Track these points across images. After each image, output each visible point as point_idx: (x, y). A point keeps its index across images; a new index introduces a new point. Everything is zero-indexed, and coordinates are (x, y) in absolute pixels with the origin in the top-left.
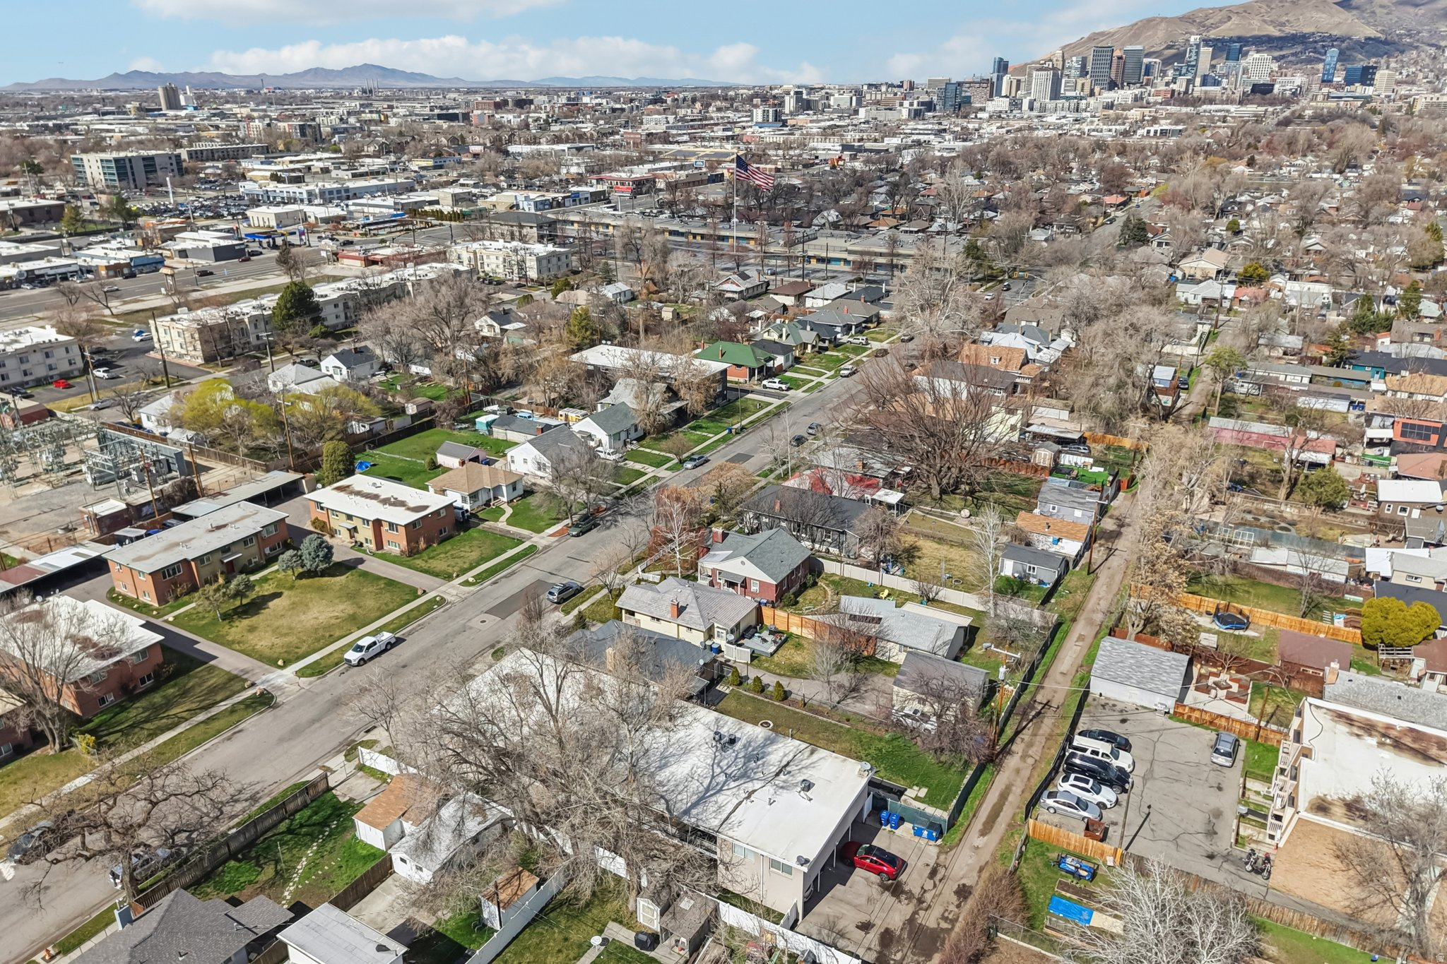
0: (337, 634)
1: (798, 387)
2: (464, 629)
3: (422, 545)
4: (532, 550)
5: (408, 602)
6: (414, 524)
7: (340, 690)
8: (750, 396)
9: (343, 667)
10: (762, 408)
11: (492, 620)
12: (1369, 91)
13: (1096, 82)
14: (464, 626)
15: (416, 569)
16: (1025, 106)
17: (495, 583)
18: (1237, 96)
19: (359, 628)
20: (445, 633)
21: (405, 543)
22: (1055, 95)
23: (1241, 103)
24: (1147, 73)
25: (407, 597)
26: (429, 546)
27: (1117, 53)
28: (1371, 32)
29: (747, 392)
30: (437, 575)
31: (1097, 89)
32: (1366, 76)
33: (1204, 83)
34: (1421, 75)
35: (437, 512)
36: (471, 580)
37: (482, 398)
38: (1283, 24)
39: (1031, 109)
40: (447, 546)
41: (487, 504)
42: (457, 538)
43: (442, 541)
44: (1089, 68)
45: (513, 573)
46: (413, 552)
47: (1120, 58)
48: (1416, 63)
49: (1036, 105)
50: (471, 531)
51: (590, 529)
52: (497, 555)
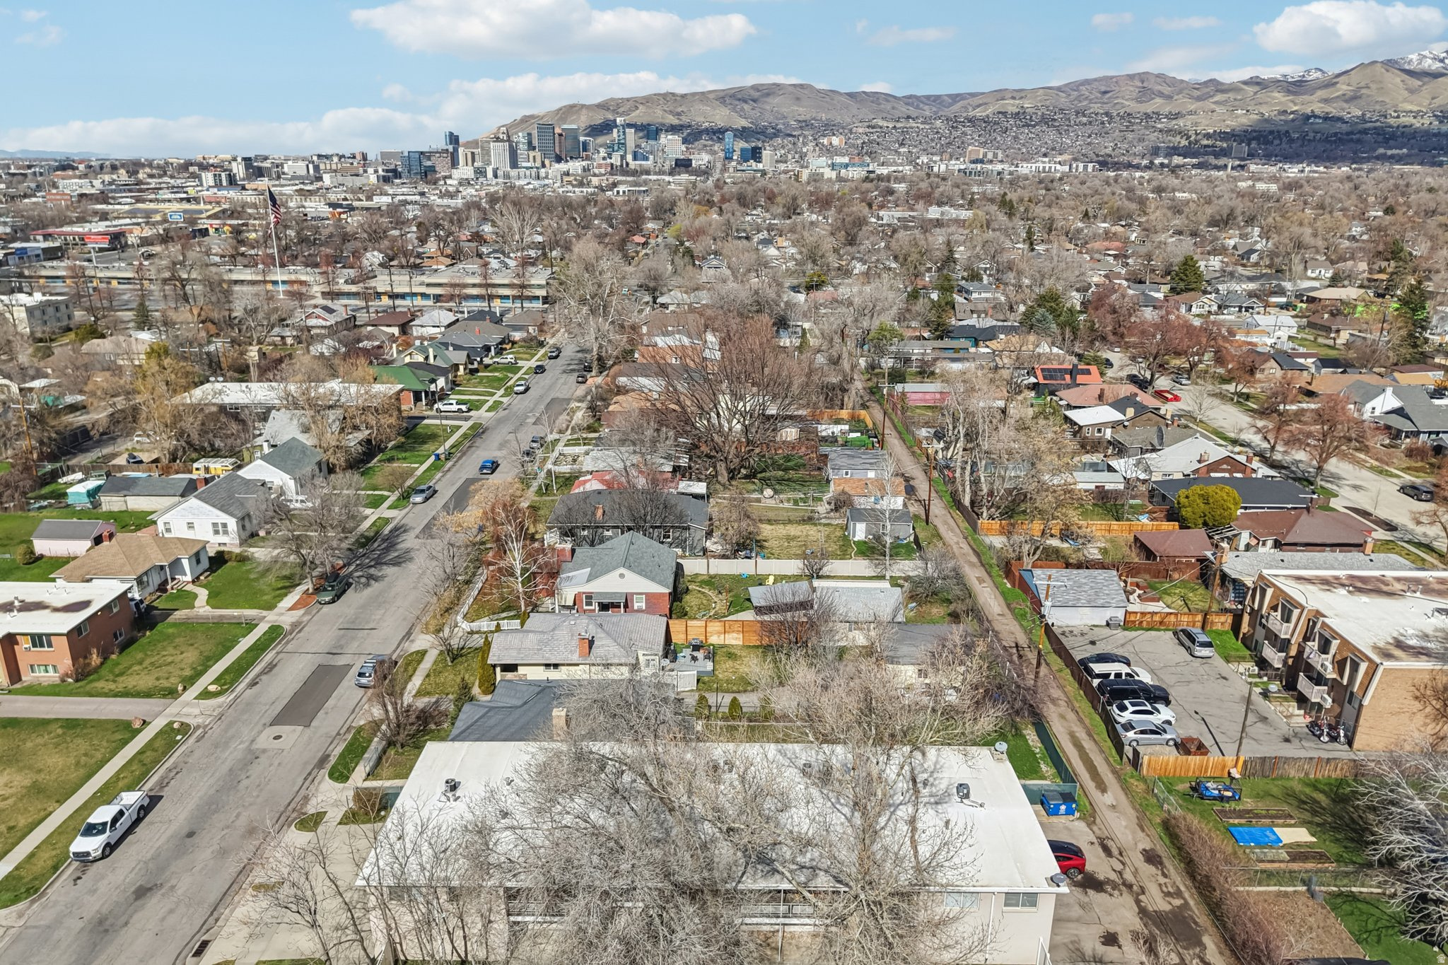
0: (22, 822)
1: (478, 408)
2: (253, 756)
3: (95, 659)
4: (275, 633)
5: (125, 743)
6: (78, 630)
7: (94, 905)
8: (426, 422)
9: (72, 868)
10: (453, 432)
11: (291, 733)
12: (760, 166)
13: (545, 156)
14: (249, 750)
15: (106, 695)
16: (490, 174)
17: (253, 684)
18: (667, 167)
19: (60, 802)
20: (224, 769)
21: (68, 661)
22: (514, 164)
23: (671, 174)
24: (585, 149)
25: (118, 736)
26: (105, 659)
27: (558, 130)
28: (744, 123)
29: (424, 418)
30: (148, 694)
31: (547, 162)
32: (755, 154)
33: (635, 158)
34: (790, 157)
35: (108, 607)
36: (212, 688)
37: (49, 467)
38: (679, 114)
39: (496, 176)
40: (135, 653)
41: (162, 588)
42: (143, 641)
43: (124, 647)
44: (535, 142)
45: (271, 667)
46: (82, 673)
47: (560, 135)
48: (783, 147)
49: (500, 173)
50: (160, 627)
51: (344, 591)
52: (228, 649)
